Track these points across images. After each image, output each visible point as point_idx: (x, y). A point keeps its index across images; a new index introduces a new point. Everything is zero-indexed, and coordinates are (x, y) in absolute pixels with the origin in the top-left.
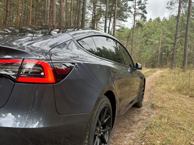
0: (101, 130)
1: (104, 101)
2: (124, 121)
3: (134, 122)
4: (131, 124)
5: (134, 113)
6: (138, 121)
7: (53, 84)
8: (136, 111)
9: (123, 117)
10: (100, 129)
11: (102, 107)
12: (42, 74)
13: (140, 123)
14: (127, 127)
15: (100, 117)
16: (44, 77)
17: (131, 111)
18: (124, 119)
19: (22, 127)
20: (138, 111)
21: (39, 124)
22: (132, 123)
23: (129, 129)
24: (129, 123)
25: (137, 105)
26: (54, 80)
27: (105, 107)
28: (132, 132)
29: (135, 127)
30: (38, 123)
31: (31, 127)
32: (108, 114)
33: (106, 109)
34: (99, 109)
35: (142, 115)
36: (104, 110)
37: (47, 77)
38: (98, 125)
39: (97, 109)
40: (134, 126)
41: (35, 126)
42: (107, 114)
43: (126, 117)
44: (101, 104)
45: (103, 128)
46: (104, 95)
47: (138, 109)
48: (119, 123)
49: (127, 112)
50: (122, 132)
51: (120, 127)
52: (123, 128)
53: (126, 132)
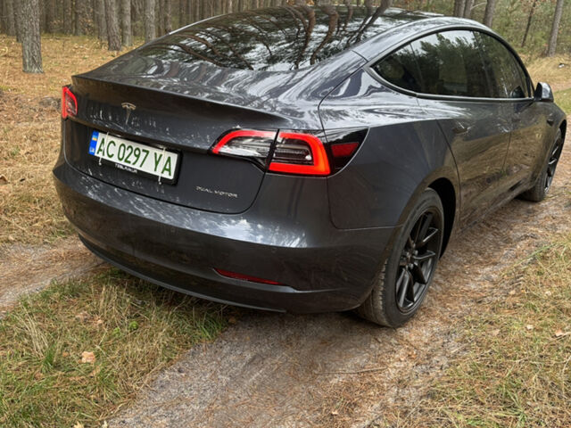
0: (415, 257)
1: (425, 201)
2: (482, 238)
3: (508, 241)
4: (498, 245)
5: (515, 215)
6: (520, 239)
7: (326, 176)
8: (522, 211)
9: (482, 225)
10: (413, 255)
11: (420, 213)
12: (308, 157)
13: (521, 245)
14: (485, 251)
15: (413, 234)
16: (312, 164)
17: (508, 210)
18: (482, 232)
19: (271, 244)
20: (529, 212)
21: (300, 242)
22: (502, 243)
23: (489, 257)
24: (494, 241)
25: (529, 196)
26: (328, 168)
27: (427, 213)
28: (495, 264)
29: (506, 254)
30: (298, 239)
31: (287, 245)
32: (434, 224)
33: (430, 218)
34: (412, 217)
35: (535, 223)
36: (423, 218)
37: (317, 163)
38: (407, 247)
39: (409, 218)
40: (505, 252)
41: (294, 244)
42: (430, 226)
43: (489, 226)
44: (418, 208)
45: (419, 255)
46: (429, 187)
47: (531, 207)
48: (467, 240)
49: (496, 213)
50: (469, 262)
51: (468, 251)
52: (474, 254)
53: (481, 263)
